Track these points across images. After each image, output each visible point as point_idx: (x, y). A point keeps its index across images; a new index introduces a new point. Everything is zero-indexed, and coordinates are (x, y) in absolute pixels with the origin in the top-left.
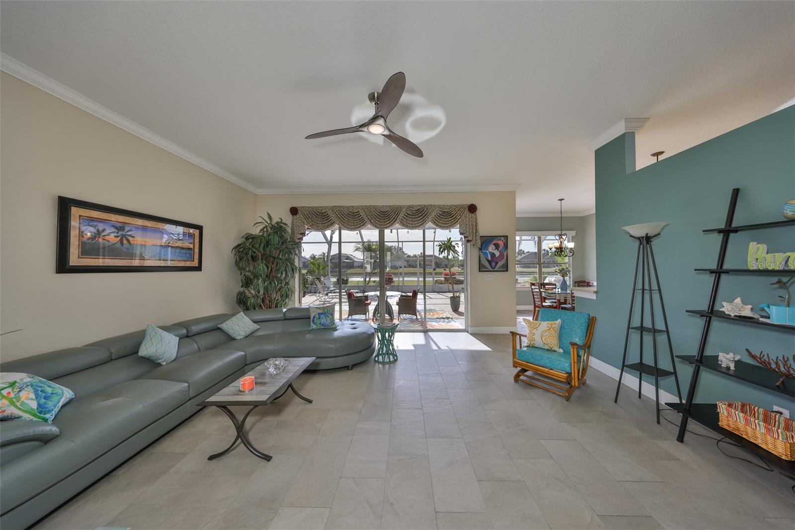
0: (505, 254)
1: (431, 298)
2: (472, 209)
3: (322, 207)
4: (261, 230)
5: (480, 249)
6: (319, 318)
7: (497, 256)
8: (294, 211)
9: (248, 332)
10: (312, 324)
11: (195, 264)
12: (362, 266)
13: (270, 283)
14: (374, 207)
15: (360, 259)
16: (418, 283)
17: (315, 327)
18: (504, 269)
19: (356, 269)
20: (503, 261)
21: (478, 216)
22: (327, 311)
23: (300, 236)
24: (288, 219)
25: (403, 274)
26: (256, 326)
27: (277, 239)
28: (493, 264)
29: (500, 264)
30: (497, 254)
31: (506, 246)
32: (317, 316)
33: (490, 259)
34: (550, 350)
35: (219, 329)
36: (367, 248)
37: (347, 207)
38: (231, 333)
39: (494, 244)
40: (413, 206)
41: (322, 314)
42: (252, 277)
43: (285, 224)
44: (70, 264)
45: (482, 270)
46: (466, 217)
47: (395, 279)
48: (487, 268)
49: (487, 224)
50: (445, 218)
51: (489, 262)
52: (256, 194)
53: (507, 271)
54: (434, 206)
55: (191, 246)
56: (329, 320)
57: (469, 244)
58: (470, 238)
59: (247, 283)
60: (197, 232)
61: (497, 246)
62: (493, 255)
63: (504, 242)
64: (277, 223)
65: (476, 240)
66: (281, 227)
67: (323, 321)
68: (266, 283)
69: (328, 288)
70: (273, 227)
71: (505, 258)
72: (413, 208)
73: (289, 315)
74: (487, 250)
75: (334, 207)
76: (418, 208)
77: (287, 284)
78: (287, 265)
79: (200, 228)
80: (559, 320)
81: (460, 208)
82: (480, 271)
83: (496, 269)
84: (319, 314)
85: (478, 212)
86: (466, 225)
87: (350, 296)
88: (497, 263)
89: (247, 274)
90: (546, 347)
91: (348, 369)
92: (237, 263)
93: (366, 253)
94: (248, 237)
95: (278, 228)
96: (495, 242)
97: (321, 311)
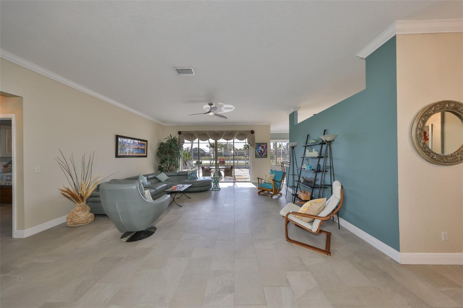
0: (266, 150)
1: (243, 171)
2: (252, 132)
3: (191, 131)
4: (167, 141)
5: (256, 149)
6: (191, 175)
7: (263, 151)
8: (180, 133)
9: (166, 179)
10: (189, 177)
11: (145, 155)
12: (209, 155)
13: (171, 162)
14: (212, 131)
15: (208, 151)
16: (238, 164)
17: (190, 178)
18: (265, 157)
19: (206, 157)
20: (265, 153)
21: (255, 135)
22: (194, 173)
23: (182, 143)
24: (177, 136)
25: (230, 160)
26: (168, 178)
27: (174, 145)
28: (261, 155)
29: (264, 154)
30: (263, 150)
31: (266, 147)
32: (191, 174)
33: (260, 152)
34: (270, 184)
35: (156, 178)
36: (212, 146)
37: (201, 131)
38: (160, 179)
39: (261, 146)
40: (228, 131)
41: (192, 173)
42: (164, 160)
43: (176, 138)
44: (119, 155)
45: (257, 157)
46: (250, 135)
47: (226, 162)
48: (258, 156)
49: (259, 139)
50: (241, 135)
51: (260, 154)
52: (164, 126)
53: (267, 157)
54: (237, 131)
55: (144, 148)
56: (195, 176)
57: (251, 146)
58: (251, 144)
59: (162, 162)
60: (146, 143)
61: (263, 147)
62: (261, 151)
63: (265, 146)
64: (173, 138)
65: (254, 145)
66: (175, 140)
67: (193, 176)
68: (170, 162)
69: (192, 166)
70: (172, 140)
71: (266, 152)
72: (228, 132)
73: (179, 174)
74: (259, 149)
75: (196, 131)
76: (231, 132)
77: (177, 162)
78: (178, 155)
79: (146, 141)
80: (274, 174)
81: (247, 132)
82: (256, 157)
83: (262, 157)
84: (191, 173)
85: (255, 133)
86: (250, 139)
87: (203, 168)
88: (262, 154)
89: (162, 158)
90: (269, 183)
91: (202, 192)
92: (158, 154)
93: (211, 149)
94: (162, 144)
95: (174, 141)
96: (262, 145)
97: (192, 172)
